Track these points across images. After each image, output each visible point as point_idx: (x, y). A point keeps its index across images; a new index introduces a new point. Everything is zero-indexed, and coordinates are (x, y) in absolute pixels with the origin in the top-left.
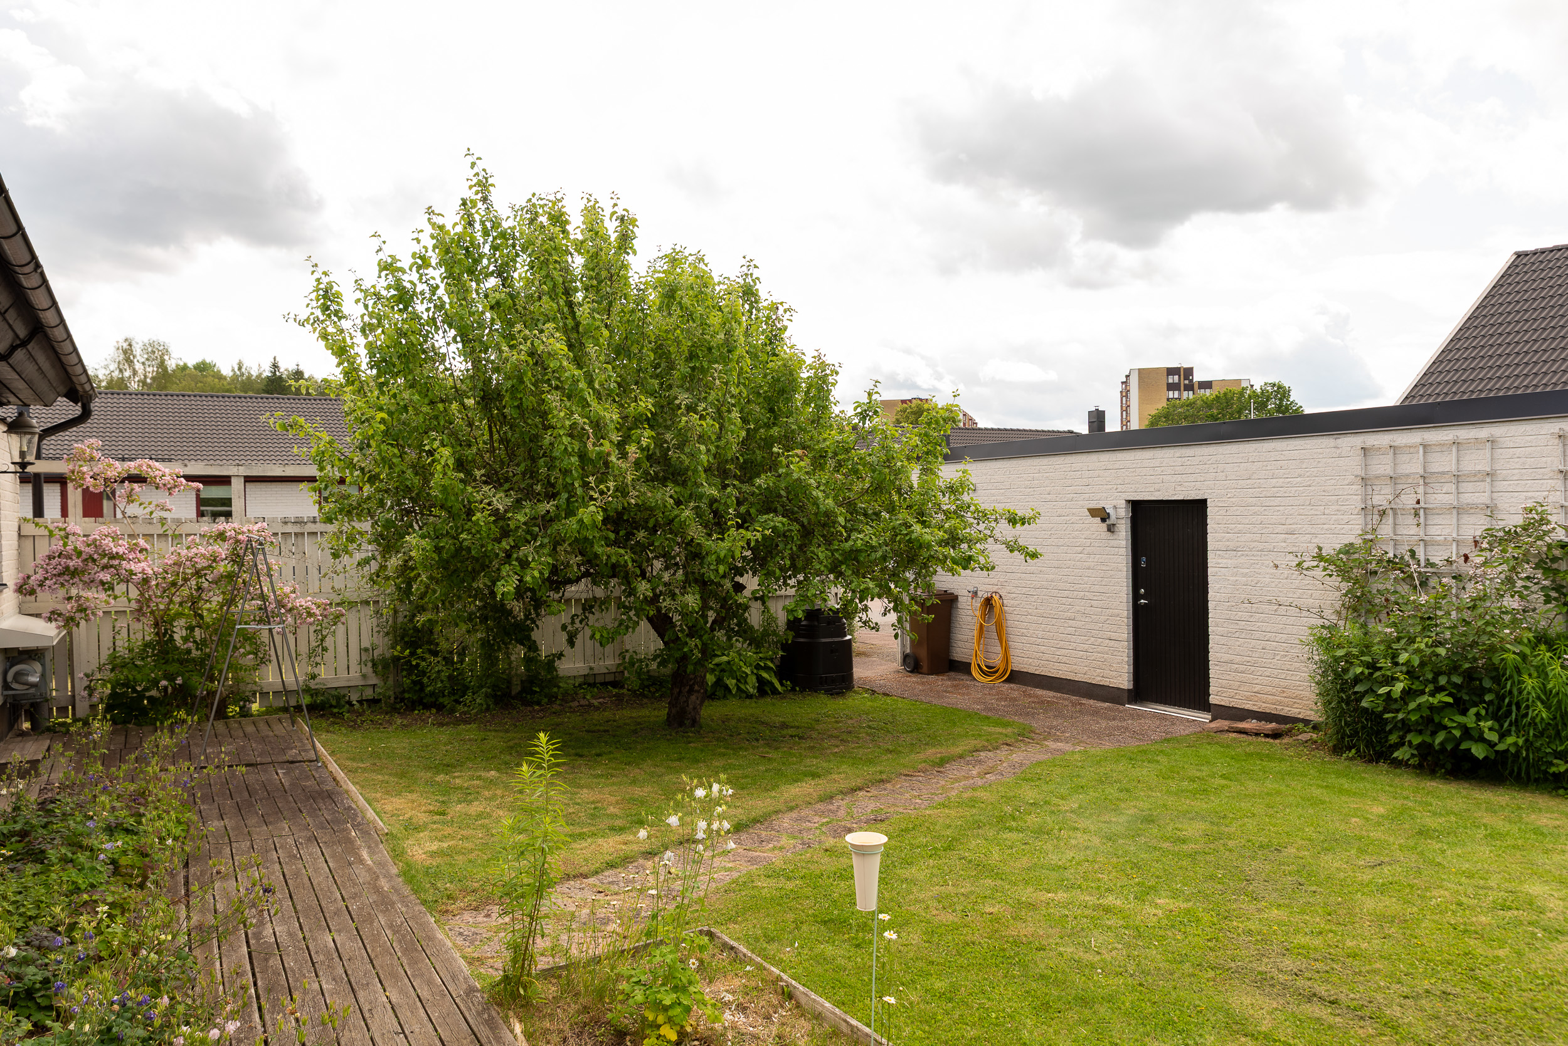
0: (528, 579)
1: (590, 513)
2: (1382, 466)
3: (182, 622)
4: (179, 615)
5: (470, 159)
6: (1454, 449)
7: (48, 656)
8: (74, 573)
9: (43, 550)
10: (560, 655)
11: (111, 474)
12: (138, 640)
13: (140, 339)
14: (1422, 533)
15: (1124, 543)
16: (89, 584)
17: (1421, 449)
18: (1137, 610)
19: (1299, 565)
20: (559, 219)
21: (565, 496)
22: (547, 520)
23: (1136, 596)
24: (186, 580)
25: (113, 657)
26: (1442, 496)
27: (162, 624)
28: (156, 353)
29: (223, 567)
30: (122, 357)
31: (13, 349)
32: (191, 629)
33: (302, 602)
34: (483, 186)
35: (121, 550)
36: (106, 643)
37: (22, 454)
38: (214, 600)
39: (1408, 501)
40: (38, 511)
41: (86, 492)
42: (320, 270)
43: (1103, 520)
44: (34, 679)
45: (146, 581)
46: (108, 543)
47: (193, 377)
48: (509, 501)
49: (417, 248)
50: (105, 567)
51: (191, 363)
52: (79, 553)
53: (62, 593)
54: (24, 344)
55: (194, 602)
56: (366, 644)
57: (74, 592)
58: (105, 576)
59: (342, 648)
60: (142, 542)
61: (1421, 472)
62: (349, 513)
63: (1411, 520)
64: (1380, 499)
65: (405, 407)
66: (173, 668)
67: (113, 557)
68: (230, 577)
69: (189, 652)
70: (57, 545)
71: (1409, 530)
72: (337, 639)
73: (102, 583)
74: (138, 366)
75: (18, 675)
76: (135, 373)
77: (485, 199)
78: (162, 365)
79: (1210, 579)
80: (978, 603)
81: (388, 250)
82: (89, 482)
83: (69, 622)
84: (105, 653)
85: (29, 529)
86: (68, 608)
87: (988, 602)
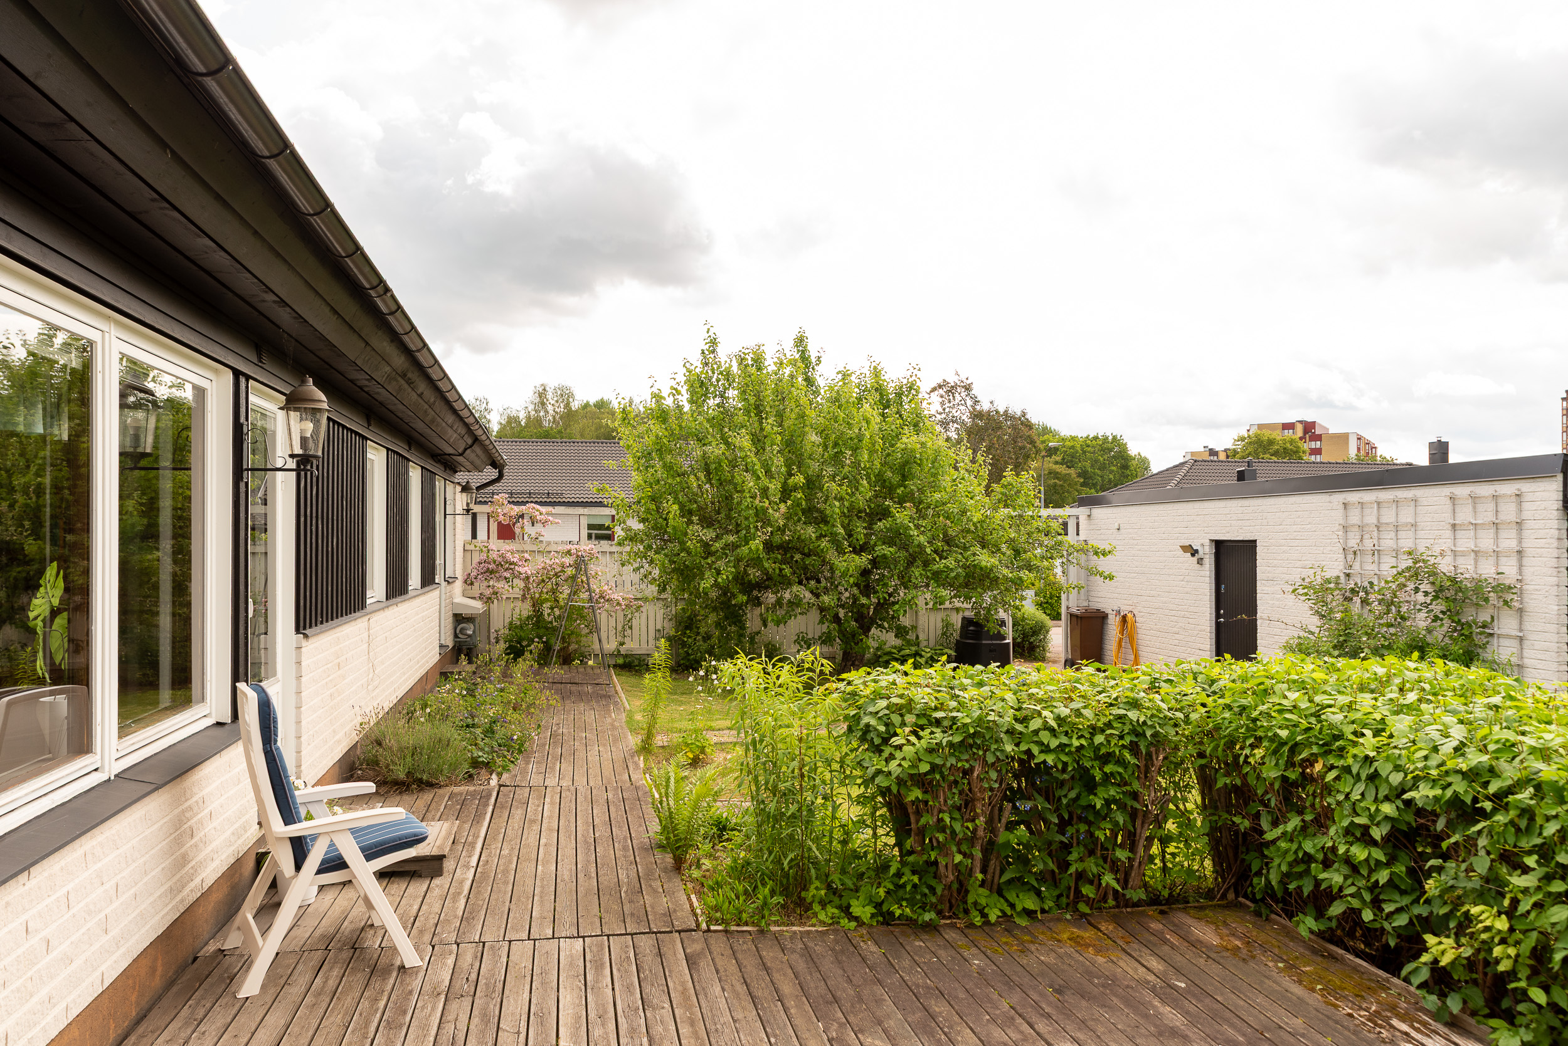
0: (720, 580)
1: (756, 544)
2: (1354, 518)
3: (549, 604)
4: (547, 600)
5: (707, 327)
6: (1394, 506)
7: (477, 621)
8: (492, 572)
9: (476, 559)
10: (759, 633)
11: (513, 513)
12: (525, 614)
13: (552, 384)
14: (1376, 569)
15: (1208, 573)
16: (498, 579)
17: (1375, 505)
18: (1218, 625)
19: (1294, 591)
20: (758, 361)
21: (744, 532)
22: (735, 547)
23: (1218, 616)
24: (550, 579)
25: (511, 623)
26: (1388, 542)
27: (537, 604)
28: (565, 395)
29: (570, 571)
30: (538, 399)
31: (465, 450)
32: (552, 608)
33: (616, 596)
34: (714, 342)
35: (515, 560)
36: (508, 614)
37: (468, 504)
38: (566, 591)
39: (1368, 544)
40: (474, 535)
41: (500, 524)
42: (620, 397)
43: (1193, 555)
44: (470, 632)
45: (528, 578)
46: (509, 555)
47: (593, 416)
48: (714, 535)
49: (673, 383)
50: (507, 569)
51: (592, 401)
52: (495, 562)
53: (486, 583)
54: (471, 446)
55: (554, 591)
56: (659, 627)
57: (491, 583)
58: (507, 574)
59: (644, 629)
60: (527, 556)
61: (1375, 522)
62: (631, 540)
63: (1369, 559)
64: (1353, 543)
65: (658, 481)
66: (541, 631)
67: (511, 564)
68: (574, 578)
69: (551, 622)
70: (484, 556)
71: (1370, 567)
72: (639, 622)
73: (506, 578)
74: (550, 408)
75: (462, 629)
76: (547, 412)
77: (713, 352)
78: (567, 405)
79: (1258, 602)
80: (1118, 619)
81: (657, 386)
82: (501, 518)
83: (488, 600)
84: (507, 621)
85: (468, 547)
86: (488, 592)
87: (1124, 617)
